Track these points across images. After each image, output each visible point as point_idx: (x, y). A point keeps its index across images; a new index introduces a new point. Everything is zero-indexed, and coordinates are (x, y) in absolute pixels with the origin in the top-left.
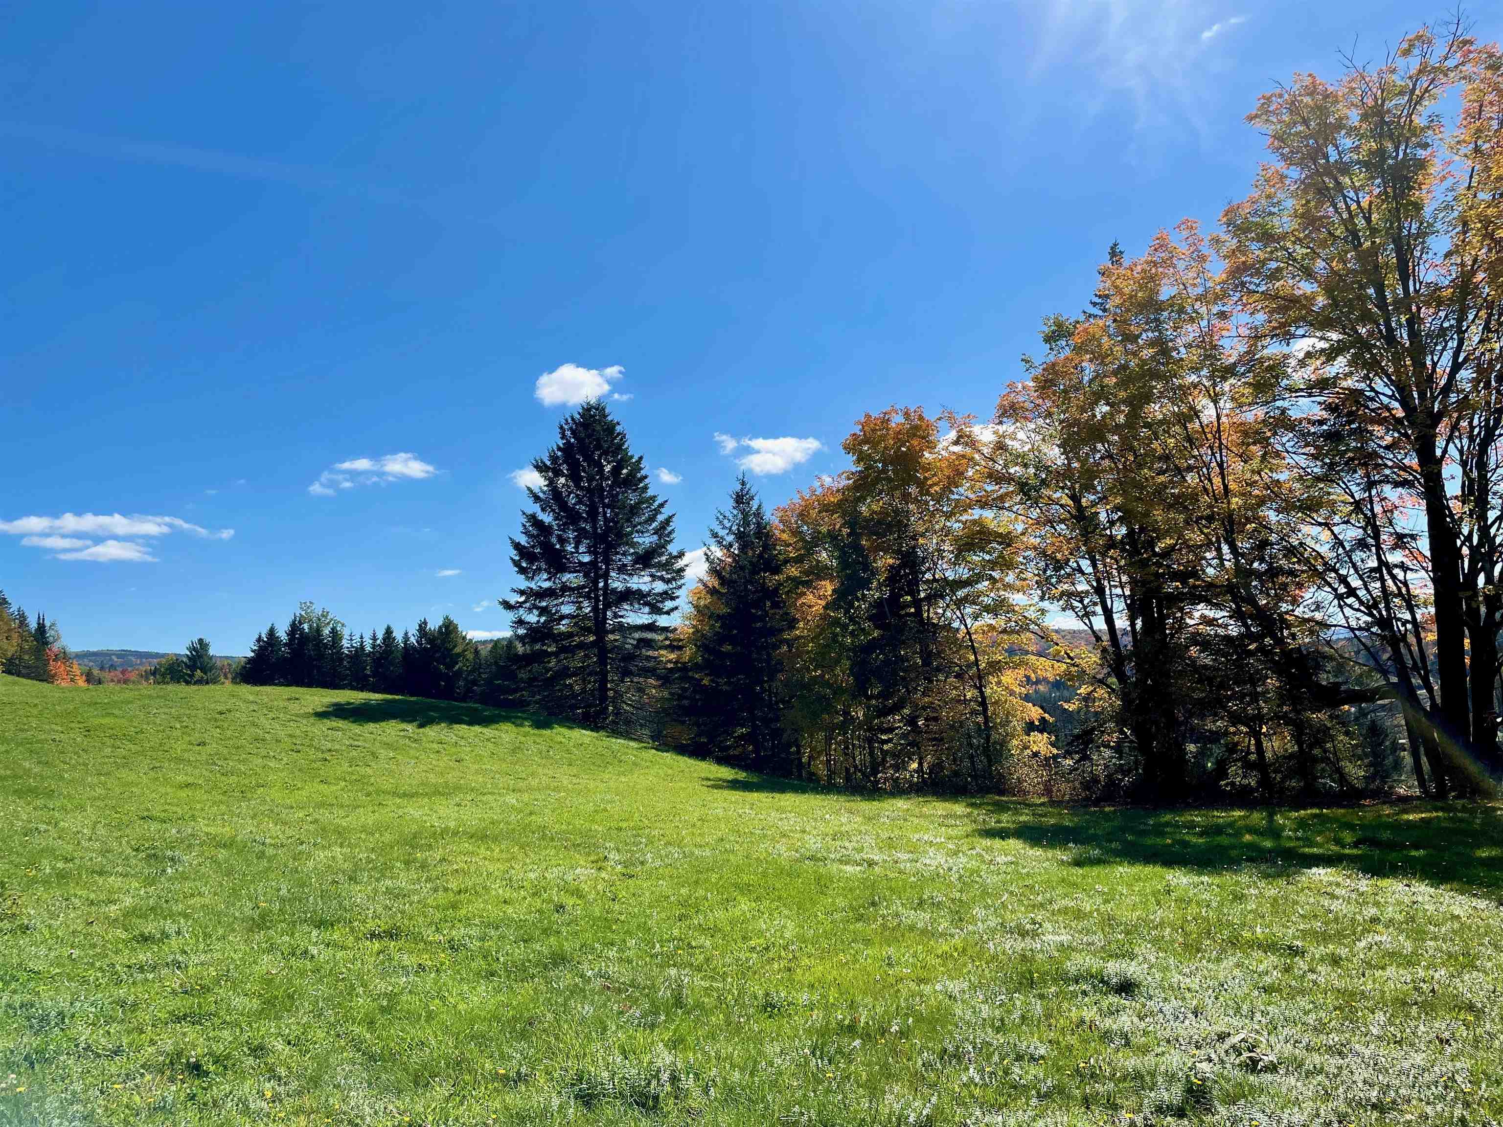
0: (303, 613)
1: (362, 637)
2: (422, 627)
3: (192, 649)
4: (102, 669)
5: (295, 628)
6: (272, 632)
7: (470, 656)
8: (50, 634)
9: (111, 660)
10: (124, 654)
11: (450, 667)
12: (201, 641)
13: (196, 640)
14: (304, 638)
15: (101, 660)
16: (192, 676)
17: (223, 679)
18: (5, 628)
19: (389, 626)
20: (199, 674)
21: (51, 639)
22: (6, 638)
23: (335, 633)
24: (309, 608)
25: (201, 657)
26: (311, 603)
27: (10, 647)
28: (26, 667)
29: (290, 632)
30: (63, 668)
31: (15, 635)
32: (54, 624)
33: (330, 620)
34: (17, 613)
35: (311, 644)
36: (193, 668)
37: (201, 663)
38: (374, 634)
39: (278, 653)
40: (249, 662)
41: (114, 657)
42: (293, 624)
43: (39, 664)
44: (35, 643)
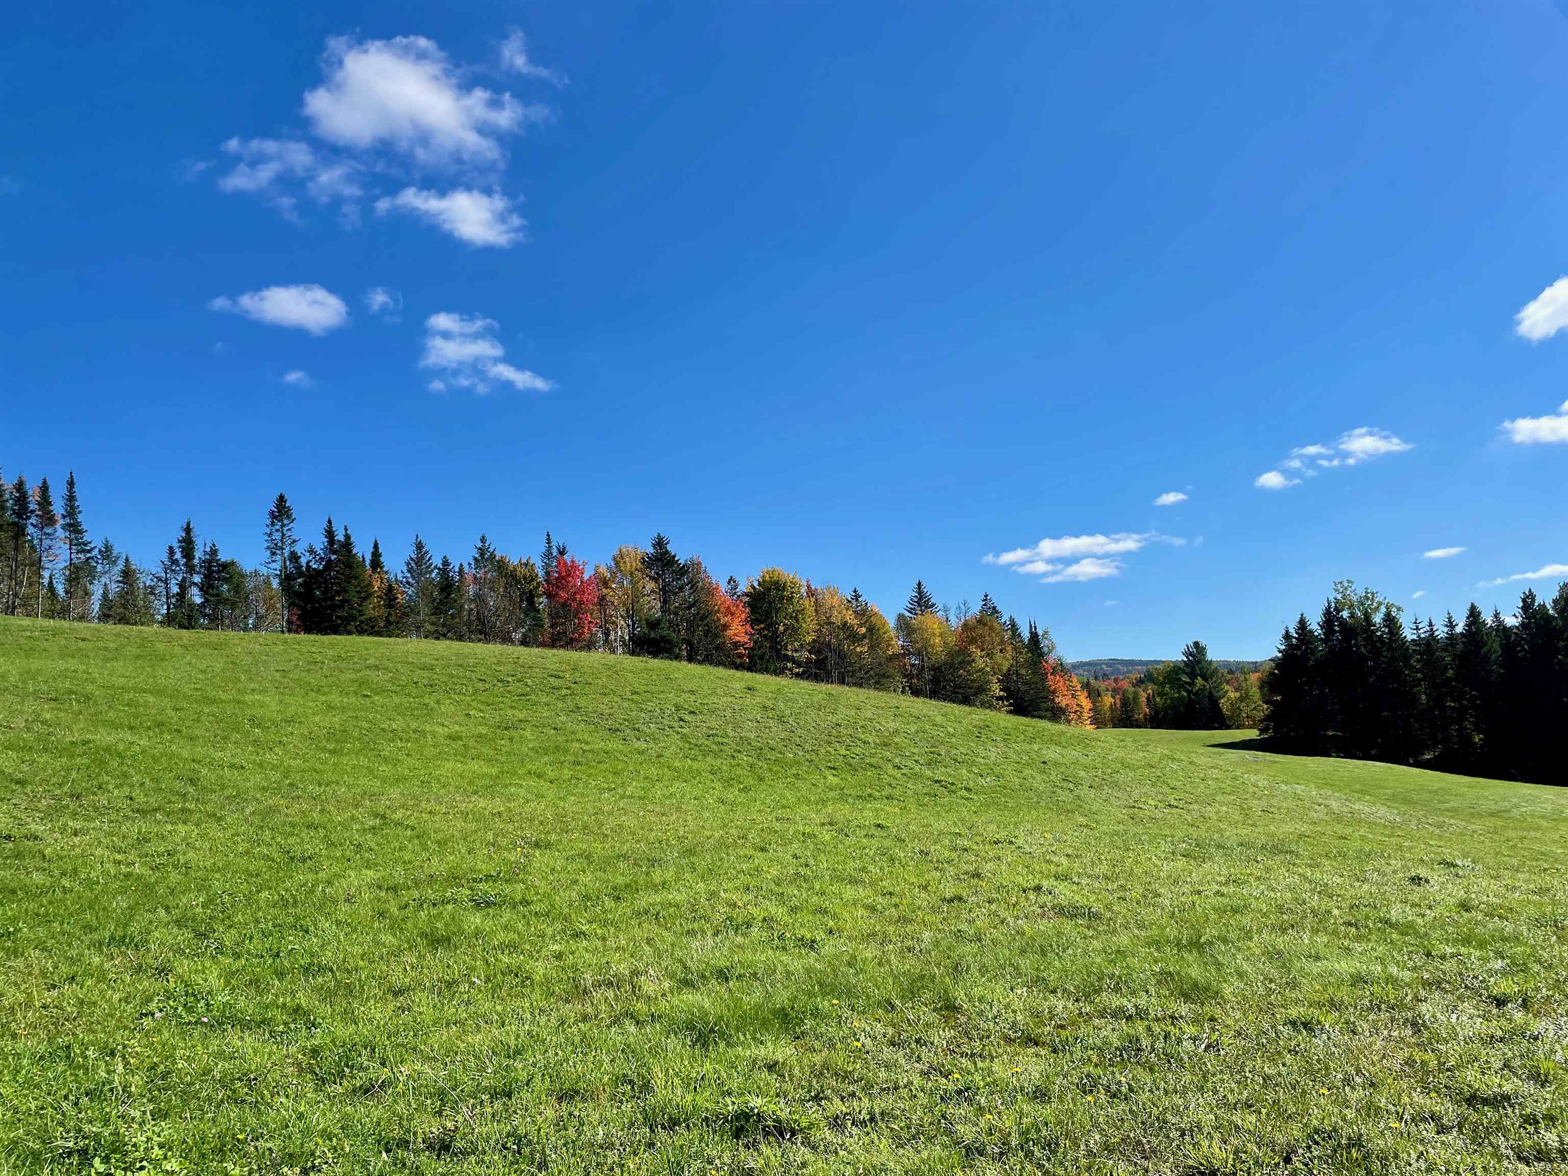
0: (1339, 597)
1: (1431, 625)
2: (1528, 602)
3: (1188, 654)
4: (1096, 678)
5: (1330, 618)
6: (1302, 623)
8: (1044, 643)
9: (1102, 669)
10: (1112, 663)
12: (1196, 644)
13: (1191, 644)
14: (1348, 630)
15: (1093, 669)
16: (1192, 684)
17: (1227, 687)
18: (998, 639)
19: (1472, 605)
20: (1199, 681)
21: (1046, 649)
22: (1001, 651)
23: (1390, 621)
24: (1346, 589)
25: (1199, 662)
26: (1349, 581)
27: (1005, 661)
28: (1025, 684)
29: (1325, 622)
30: (1061, 684)
31: (1009, 648)
32: (1046, 633)
33: (1380, 604)
34: (1008, 623)
35: (1359, 638)
36: (1193, 675)
37: (1200, 670)
38: (1450, 618)
39: (1313, 653)
40: (1278, 667)
41: (1104, 666)
42: (1328, 612)
43: (1036, 679)
44: (1030, 655)
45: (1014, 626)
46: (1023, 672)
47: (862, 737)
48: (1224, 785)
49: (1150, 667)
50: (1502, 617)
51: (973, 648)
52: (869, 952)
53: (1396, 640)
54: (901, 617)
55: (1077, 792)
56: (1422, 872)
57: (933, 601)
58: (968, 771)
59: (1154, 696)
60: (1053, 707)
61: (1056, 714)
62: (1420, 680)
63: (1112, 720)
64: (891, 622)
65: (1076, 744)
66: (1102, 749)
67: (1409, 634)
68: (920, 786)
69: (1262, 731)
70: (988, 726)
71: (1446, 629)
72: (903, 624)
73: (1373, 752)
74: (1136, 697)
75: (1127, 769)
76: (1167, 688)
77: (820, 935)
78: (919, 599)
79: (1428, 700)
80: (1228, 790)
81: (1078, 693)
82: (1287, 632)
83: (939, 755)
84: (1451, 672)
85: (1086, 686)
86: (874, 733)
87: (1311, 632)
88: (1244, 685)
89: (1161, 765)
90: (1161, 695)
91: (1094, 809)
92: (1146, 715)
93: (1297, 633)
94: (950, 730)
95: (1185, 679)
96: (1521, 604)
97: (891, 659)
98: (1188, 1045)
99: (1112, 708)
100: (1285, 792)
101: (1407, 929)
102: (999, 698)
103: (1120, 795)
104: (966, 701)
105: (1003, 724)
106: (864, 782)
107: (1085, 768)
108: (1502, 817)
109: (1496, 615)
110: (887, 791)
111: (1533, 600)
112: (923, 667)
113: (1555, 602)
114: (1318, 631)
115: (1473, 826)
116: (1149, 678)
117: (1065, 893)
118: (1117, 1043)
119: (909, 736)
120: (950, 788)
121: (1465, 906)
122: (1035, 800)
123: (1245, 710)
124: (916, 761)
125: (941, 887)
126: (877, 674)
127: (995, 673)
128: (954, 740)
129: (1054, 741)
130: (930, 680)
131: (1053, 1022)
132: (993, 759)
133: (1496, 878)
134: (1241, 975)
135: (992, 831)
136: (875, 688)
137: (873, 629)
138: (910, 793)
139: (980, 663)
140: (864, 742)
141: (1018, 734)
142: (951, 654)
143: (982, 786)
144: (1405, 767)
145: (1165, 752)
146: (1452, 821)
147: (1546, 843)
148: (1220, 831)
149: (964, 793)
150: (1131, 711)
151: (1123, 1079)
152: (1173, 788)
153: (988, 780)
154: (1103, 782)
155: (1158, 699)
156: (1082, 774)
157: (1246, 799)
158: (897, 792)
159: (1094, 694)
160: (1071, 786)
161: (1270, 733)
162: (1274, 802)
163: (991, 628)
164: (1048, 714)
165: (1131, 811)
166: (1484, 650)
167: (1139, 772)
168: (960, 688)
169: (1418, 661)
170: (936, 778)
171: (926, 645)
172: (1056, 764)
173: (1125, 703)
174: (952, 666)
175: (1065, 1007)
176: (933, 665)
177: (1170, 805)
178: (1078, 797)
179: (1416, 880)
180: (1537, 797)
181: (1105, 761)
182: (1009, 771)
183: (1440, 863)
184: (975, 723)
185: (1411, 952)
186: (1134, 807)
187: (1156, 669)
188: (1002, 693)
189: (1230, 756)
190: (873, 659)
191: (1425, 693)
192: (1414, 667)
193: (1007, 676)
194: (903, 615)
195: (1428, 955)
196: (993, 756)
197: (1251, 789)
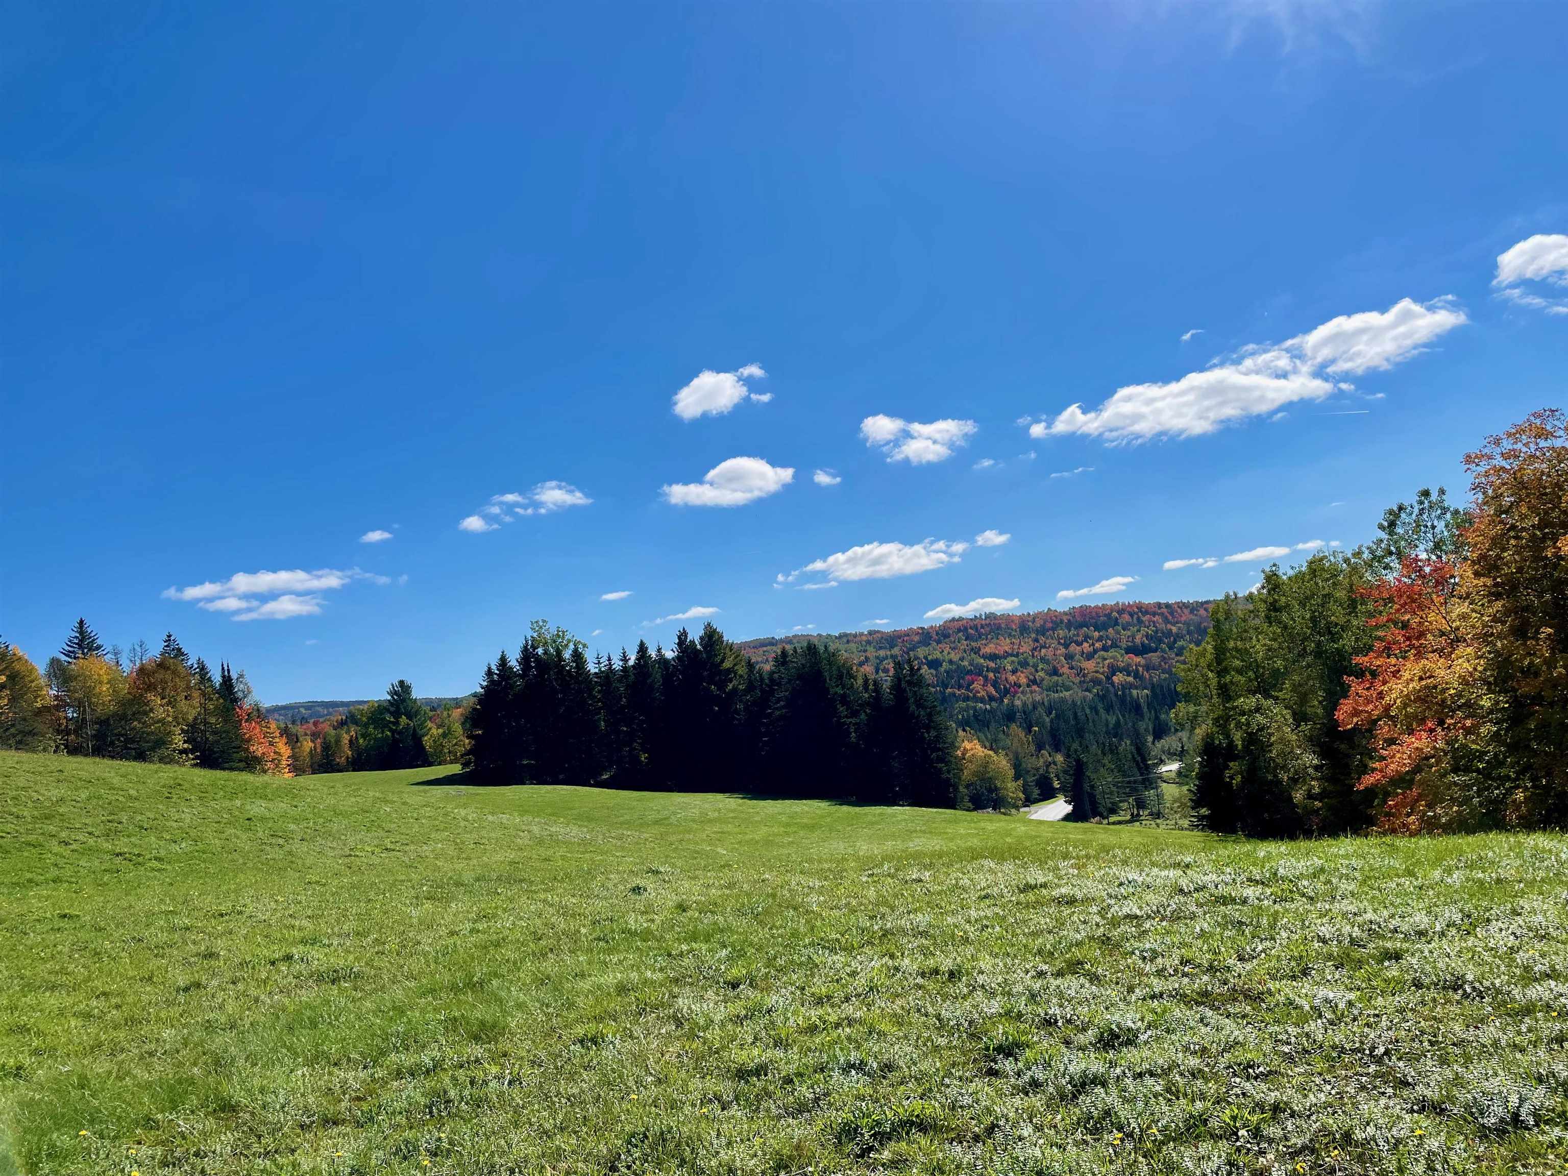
0: (535, 635)
1: (609, 659)
2: (682, 637)
3: (393, 693)
4: (294, 722)
5: (527, 655)
6: (503, 661)
7: (742, 670)
8: (238, 688)
9: (301, 712)
10: (310, 706)
11: (721, 685)
12: (402, 683)
13: (396, 682)
14: (542, 665)
15: (290, 713)
16: (397, 723)
17: (429, 724)
18: (183, 685)
19: (642, 641)
20: (404, 720)
21: (240, 695)
22: (186, 698)
23: (577, 656)
24: (541, 628)
25: (403, 701)
26: (544, 621)
27: (191, 710)
28: (214, 733)
29: (522, 659)
30: (258, 730)
31: (196, 694)
32: (241, 676)
33: (569, 641)
34: (196, 666)
35: (552, 673)
36: (397, 714)
37: (405, 708)
38: (624, 653)
39: (512, 687)
40: (480, 702)
41: (302, 710)
42: (525, 650)
43: (228, 727)
44: (221, 701)
45: (203, 668)
46: (213, 720)
47: (14, 810)
48: (437, 823)
49: (352, 707)
50: (663, 652)
51: (150, 696)
52: (101, 1066)
53: (581, 674)
54: (54, 662)
55: (287, 848)
56: (638, 881)
57: (99, 642)
58: (158, 838)
59: (357, 738)
60: (247, 757)
61: (251, 764)
62: (601, 708)
63: (311, 766)
64: (41, 667)
65: (283, 795)
66: (313, 797)
67: (592, 668)
68: (97, 863)
69: (465, 765)
70: (180, 785)
71: (621, 663)
72: (58, 671)
73: (561, 777)
74: (338, 741)
75: (340, 817)
76: (371, 729)
77: (27, 1061)
78: (81, 641)
79: (606, 726)
80: (442, 826)
81: (277, 740)
82: (489, 669)
83: (120, 823)
84: (624, 700)
85: (285, 732)
86: (30, 804)
87: (511, 668)
88: (446, 721)
89: (375, 809)
90: (364, 736)
91: (308, 862)
92: (348, 758)
93: (498, 670)
94: (133, 792)
95: (389, 718)
96: (677, 641)
97: (39, 712)
98: (493, 1084)
99: (312, 754)
100: (493, 822)
101: (646, 935)
102: (184, 751)
103: (335, 845)
104: (141, 756)
105: (197, 781)
106: (20, 865)
107: (295, 820)
108: (663, 824)
109: (659, 650)
110: (54, 873)
111: (686, 637)
112: (84, 719)
113: (701, 638)
114: (517, 668)
115: (645, 835)
116: (351, 719)
117: (319, 958)
118: (423, 1101)
119: (79, 805)
120: (136, 860)
121: (682, 908)
122: (241, 861)
123: (447, 745)
124: (90, 834)
125: (170, 975)
126: (20, 732)
127: (179, 724)
128: (137, 804)
129: (260, 794)
130: (94, 736)
131: (347, 1096)
132: (188, 821)
133: (695, 878)
134: (520, 1006)
135: (209, 902)
136: (17, 749)
137: (16, 676)
138: (83, 872)
139: (160, 712)
140: (18, 817)
141: (216, 791)
142: (122, 703)
143: (177, 853)
144: (588, 788)
145: (377, 794)
146: (629, 833)
147: (697, 843)
148: (438, 869)
149: (155, 864)
150: (332, 755)
151: (443, 1135)
152: (389, 831)
153: (183, 845)
154: (316, 833)
155: (361, 741)
156: (292, 827)
157: (459, 834)
158: (68, 872)
159: (293, 740)
160: (281, 841)
161: (472, 767)
162: (484, 833)
163: (175, 673)
164: (242, 765)
165: (347, 860)
166: (649, 681)
167: (353, 819)
168: (134, 742)
169: (599, 692)
170: (118, 851)
171: (89, 692)
172: (263, 819)
173: (326, 747)
174: (123, 717)
175: (355, 1078)
176: (98, 718)
177: (387, 849)
178: (290, 853)
179: (637, 890)
180: (689, 804)
181: (316, 810)
182: (209, 834)
183: (648, 872)
184: (163, 782)
185: (656, 956)
186: (350, 855)
187: (358, 710)
188: (186, 746)
189: (434, 792)
190: (15, 713)
191: (604, 721)
192: (596, 697)
193: (193, 726)
194: (58, 661)
195: (669, 955)
196: (187, 818)
197: (462, 824)
